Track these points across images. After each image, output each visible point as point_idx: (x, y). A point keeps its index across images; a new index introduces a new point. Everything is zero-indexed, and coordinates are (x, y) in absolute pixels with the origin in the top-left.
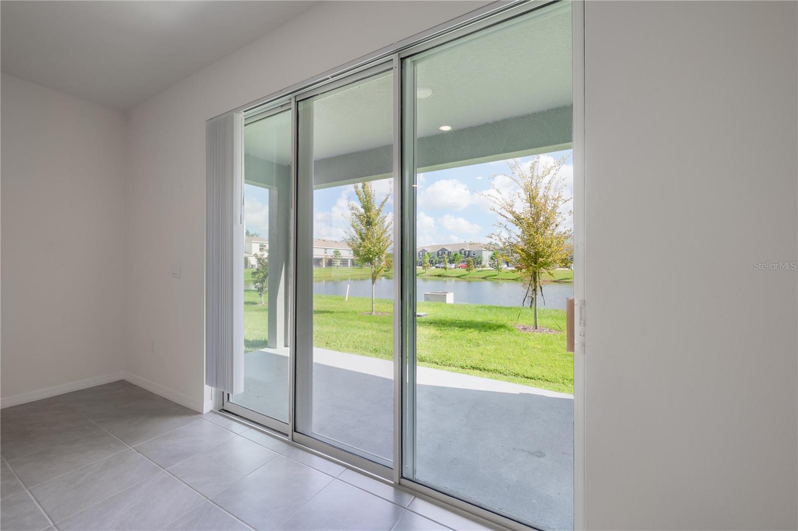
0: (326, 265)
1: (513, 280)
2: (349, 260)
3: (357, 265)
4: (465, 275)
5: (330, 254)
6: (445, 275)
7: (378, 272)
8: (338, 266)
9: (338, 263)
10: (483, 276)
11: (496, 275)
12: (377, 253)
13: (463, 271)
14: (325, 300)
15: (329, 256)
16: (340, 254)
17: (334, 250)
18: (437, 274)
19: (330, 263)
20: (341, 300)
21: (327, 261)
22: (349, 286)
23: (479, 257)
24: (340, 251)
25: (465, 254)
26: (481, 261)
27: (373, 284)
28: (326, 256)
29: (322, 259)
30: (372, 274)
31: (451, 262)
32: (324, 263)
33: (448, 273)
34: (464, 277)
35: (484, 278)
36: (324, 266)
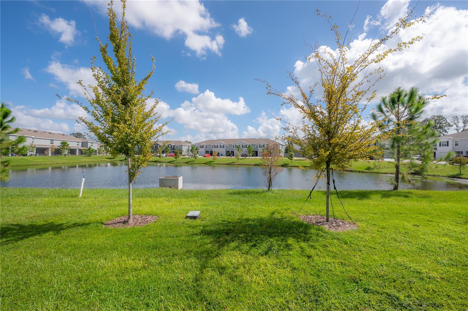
0: (52, 154)
1: (204, 163)
2: (77, 150)
3: (85, 154)
4: (174, 161)
5: (57, 144)
6: (160, 161)
7: (138, 166)
8: (65, 155)
9: (66, 152)
10: (186, 162)
11: (193, 161)
12: (138, 142)
13: (173, 158)
14: (47, 199)
15: (56, 146)
16: (68, 145)
17: (62, 141)
18: (154, 161)
19: (57, 152)
20: (73, 197)
21: (54, 150)
22: (84, 179)
23: (180, 150)
24: (69, 143)
25: (171, 148)
26: (181, 152)
27: (130, 181)
28: (52, 146)
29: (48, 149)
30: (129, 170)
31: (163, 152)
32: (50, 152)
33: (162, 159)
34: (173, 162)
35: (186, 163)
36: (50, 155)
